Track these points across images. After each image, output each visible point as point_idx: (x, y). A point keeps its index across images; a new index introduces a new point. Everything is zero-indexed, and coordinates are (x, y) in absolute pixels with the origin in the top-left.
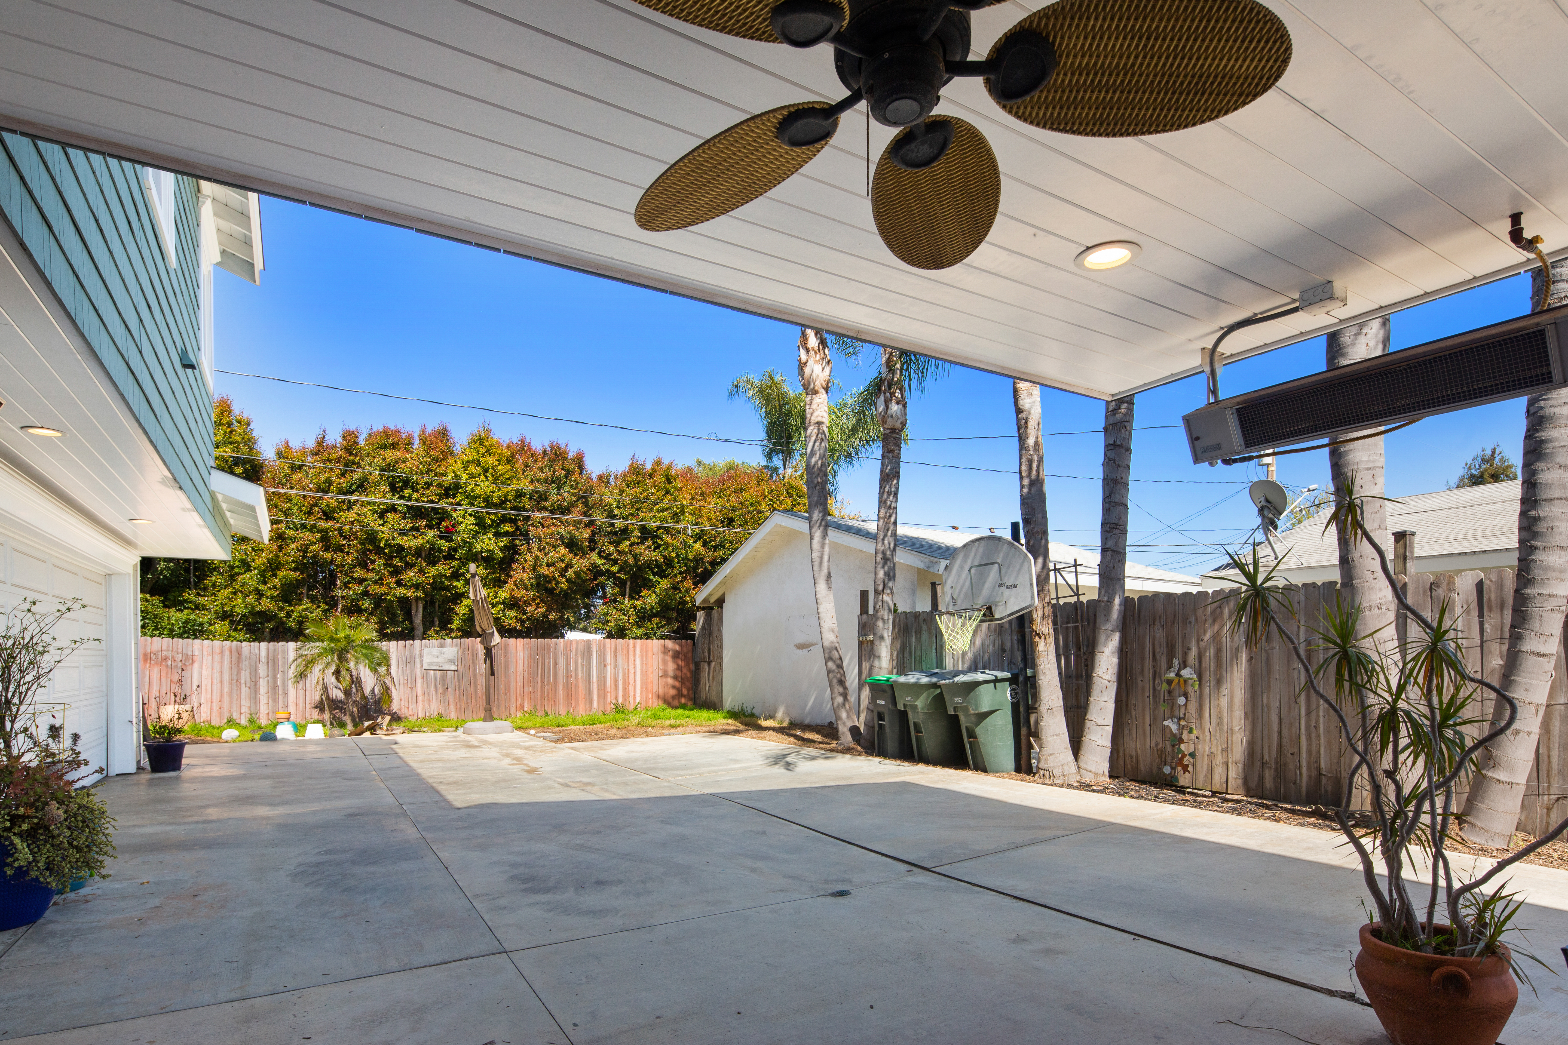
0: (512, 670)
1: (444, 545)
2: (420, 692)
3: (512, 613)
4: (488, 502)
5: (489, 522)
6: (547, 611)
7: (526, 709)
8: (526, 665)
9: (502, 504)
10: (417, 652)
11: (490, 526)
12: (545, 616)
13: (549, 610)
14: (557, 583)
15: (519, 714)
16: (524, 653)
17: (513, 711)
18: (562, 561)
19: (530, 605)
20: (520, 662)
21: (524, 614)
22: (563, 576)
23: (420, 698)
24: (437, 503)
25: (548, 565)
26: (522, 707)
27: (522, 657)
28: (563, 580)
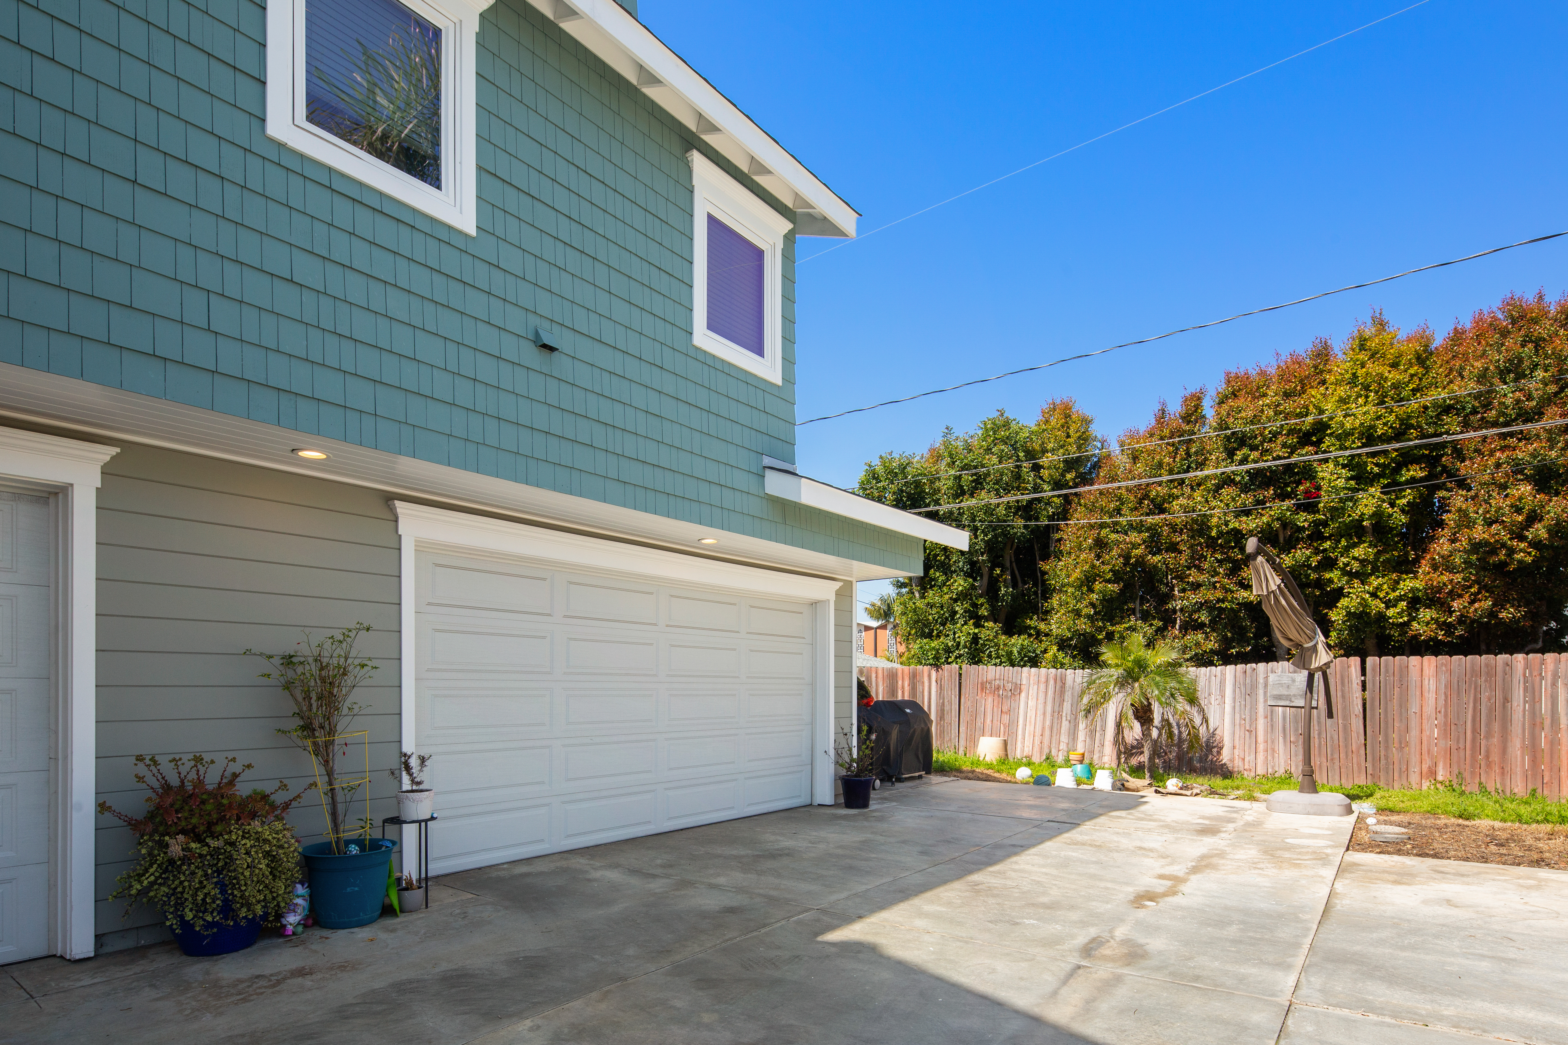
0: (1414, 708)
1: (1303, 519)
2: (1261, 739)
3: (1426, 614)
4: (1369, 437)
5: (1376, 470)
6: (1494, 605)
7: (1440, 778)
8: (1441, 702)
9: (1399, 435)
10: (1261, 681)
11: (1378, 476)
12: (1492, 614)
13: (1499, 603)
14: (1511, 551)
15: (1426, 784)
16: (1438, 680)
17: (1414, 778)
18: (1519, 510)
19: (1460, 596)
20: (1431, 697)
21: (1451, 613)
22: (1522, 538)
23: (1261, 747)
24: (1289, 457)
25: (1489, 523)
26: (1432, 773)
27: (1433, 687)
28: (1522, 545)
